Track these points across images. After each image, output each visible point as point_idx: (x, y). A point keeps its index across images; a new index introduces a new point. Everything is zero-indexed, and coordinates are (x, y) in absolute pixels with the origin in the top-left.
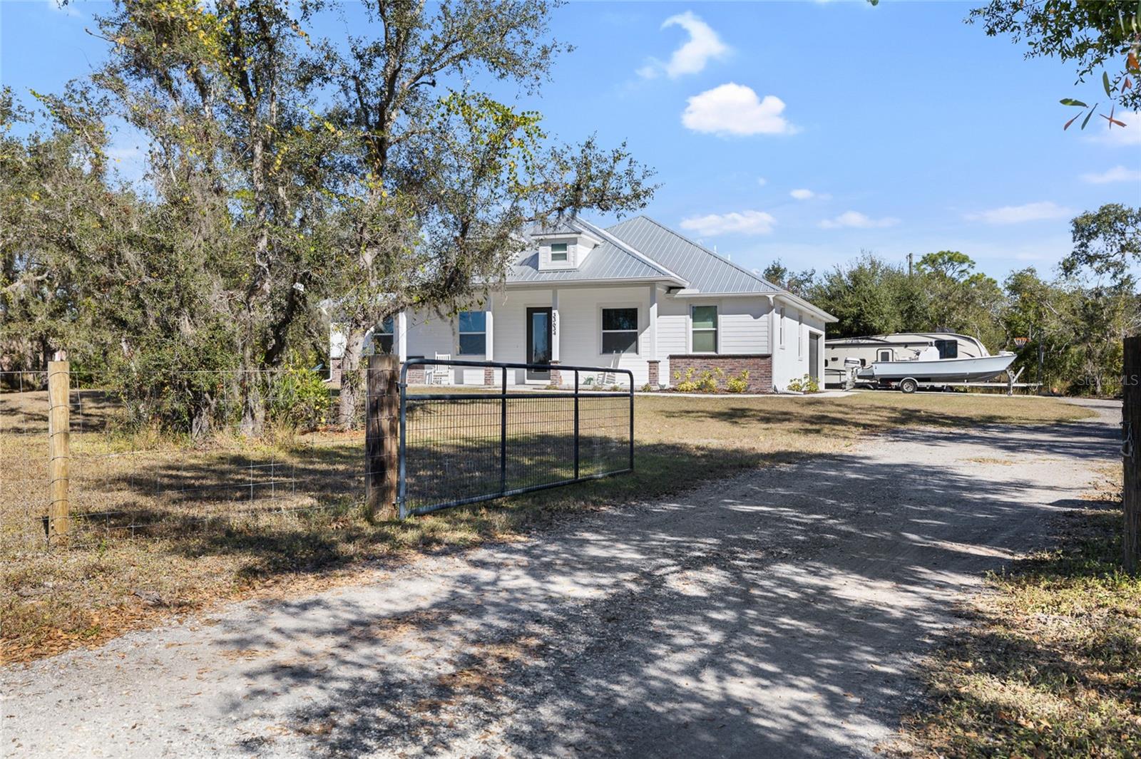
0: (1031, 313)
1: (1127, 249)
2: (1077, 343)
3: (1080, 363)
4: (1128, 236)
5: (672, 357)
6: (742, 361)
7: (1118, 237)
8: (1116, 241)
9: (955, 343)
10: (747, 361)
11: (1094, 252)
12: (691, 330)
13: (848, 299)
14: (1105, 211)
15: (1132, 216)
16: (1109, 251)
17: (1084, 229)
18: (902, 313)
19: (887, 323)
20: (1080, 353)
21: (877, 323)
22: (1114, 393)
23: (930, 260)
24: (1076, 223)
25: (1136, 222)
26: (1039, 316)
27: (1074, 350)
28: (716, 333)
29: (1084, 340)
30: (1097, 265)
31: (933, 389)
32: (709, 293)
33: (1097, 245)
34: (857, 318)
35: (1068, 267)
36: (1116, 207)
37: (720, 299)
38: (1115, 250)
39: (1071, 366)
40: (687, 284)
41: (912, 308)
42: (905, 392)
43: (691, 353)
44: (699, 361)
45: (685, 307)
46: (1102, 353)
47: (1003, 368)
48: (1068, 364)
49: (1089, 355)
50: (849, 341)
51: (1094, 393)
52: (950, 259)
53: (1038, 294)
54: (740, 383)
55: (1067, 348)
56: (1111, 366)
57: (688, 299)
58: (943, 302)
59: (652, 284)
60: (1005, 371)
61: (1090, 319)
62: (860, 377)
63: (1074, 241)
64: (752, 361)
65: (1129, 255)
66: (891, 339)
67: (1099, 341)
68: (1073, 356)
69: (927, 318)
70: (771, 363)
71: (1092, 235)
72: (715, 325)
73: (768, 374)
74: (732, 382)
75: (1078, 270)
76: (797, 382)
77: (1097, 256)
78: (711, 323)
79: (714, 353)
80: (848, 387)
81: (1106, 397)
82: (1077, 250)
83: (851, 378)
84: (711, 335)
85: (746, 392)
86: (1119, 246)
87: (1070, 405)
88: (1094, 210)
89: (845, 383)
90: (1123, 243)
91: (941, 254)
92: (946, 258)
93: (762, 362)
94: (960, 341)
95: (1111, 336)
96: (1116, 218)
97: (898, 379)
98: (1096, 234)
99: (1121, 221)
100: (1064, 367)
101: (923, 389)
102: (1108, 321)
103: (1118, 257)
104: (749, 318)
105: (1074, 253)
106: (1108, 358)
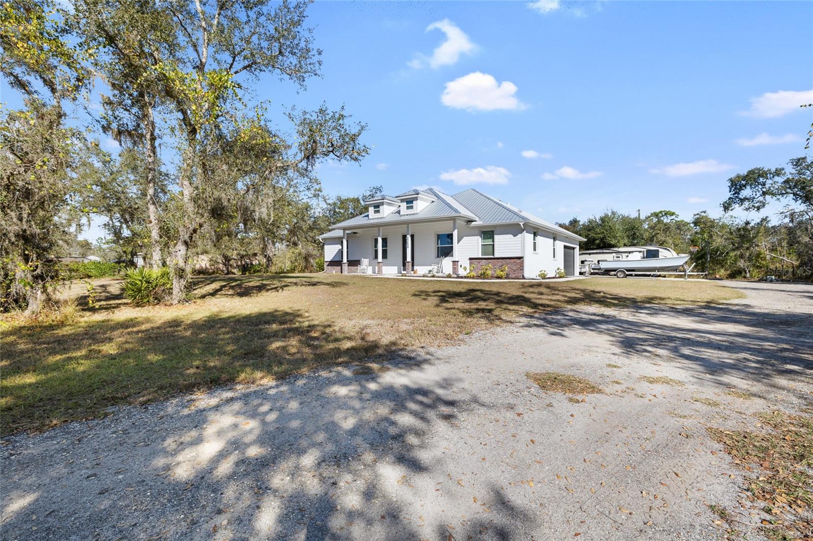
0: (705, 236)
1: (767, 193)
2: (734, 250)
3: (736, 261)
4: (767, 186)
5: (470, 259)
6: (507, 260)
7: (760, 186)
8: (760, 189)
9: (658, 250)
10: (510, 260)
11: (744, 196)
12: (480, 244)
13: (598, 230)
14: (751, 172)
15: (771, 173)
16: (754, 195)
17: (736, 185)
18: (628, 236)
19: (619, 242)
20: (735, 255)
21: (613, 242)
22: (758, 277)
23: (656, 215)
24: (731, 180)
25: (773, 177)
26: (711, 236)
27: (732, 254)
28: (493, 245)
29: (738, 248)
30: (746, 204)
31: (636, 275)
32: (488, 223)
33: (746, 192)
34: (602, 239)
35: (726, 207)
36: (759, 169)
37: (495, 226)
38: (758, 194)
39: (730, 263)
40: (477, 219)
41: (635, 234)
42: (618, 277)
43: (480, 256)
44: (484, 261)
45: (477, 231)
46: (750, 255)
47: (682, 264)
48: (728, 261)
49: (742, 256)
50: (598, 251)
51: (745, 277)
52: (666, 214)
53: (709, 224)
54: (502, 273)
55: (727, 253)
56: (756, 262)
57: (478, 227)
58: (652, 230)
59: (453, 219)
60: (683, 266)
61: (742, 236)
62: (593, 269)
63: (730, 192)
64: (513, 260)
65: (768, 197)
66: (621, 249)
67: (748, 248)
68: (731, 257)
69: (643, 239)
70: (523, 261)
71: (742, 187)
72: (493, 241)
73: (522, 268)
74: (499, 273)
75: (733, 207)
76: (543, 272)
77: (746, 199)
78: (491, 240)
79: (492, 257)
80: (586, 275)
81: (753, 280)
82: (732, 196)
83: (588, 270)
84: (491, 247)
85: (507, 277)
86: (761, 192)
87: (724, 287)
88: (744, 172)
89: (585, 273)
90: (764, 190)
91: (661, 212)
92: (663, 213)
93: (518, 261)
94: (660, 250)
95: (756, 246)
96: (759, 176)
97: (615, 270)
98: (745, 186)
99: (762, 177)
100: (726, 263)
101: (631, 275)
102: (754, 237)
103: (761, 199)
104: (511, 236)
105: (730, 198)
106: (754, 258)
